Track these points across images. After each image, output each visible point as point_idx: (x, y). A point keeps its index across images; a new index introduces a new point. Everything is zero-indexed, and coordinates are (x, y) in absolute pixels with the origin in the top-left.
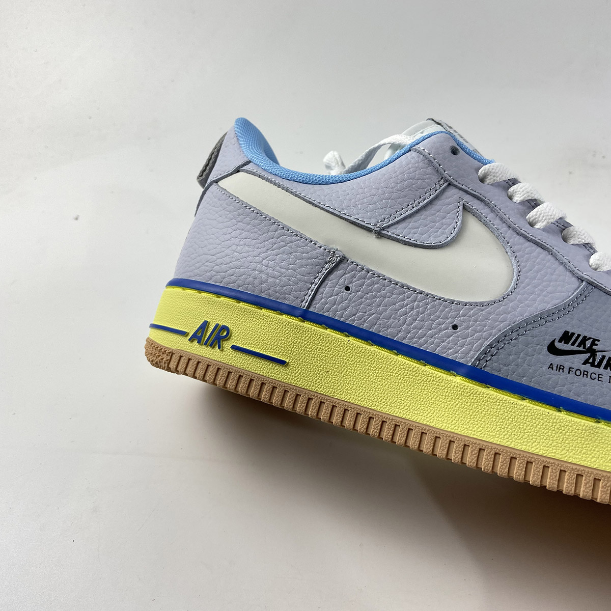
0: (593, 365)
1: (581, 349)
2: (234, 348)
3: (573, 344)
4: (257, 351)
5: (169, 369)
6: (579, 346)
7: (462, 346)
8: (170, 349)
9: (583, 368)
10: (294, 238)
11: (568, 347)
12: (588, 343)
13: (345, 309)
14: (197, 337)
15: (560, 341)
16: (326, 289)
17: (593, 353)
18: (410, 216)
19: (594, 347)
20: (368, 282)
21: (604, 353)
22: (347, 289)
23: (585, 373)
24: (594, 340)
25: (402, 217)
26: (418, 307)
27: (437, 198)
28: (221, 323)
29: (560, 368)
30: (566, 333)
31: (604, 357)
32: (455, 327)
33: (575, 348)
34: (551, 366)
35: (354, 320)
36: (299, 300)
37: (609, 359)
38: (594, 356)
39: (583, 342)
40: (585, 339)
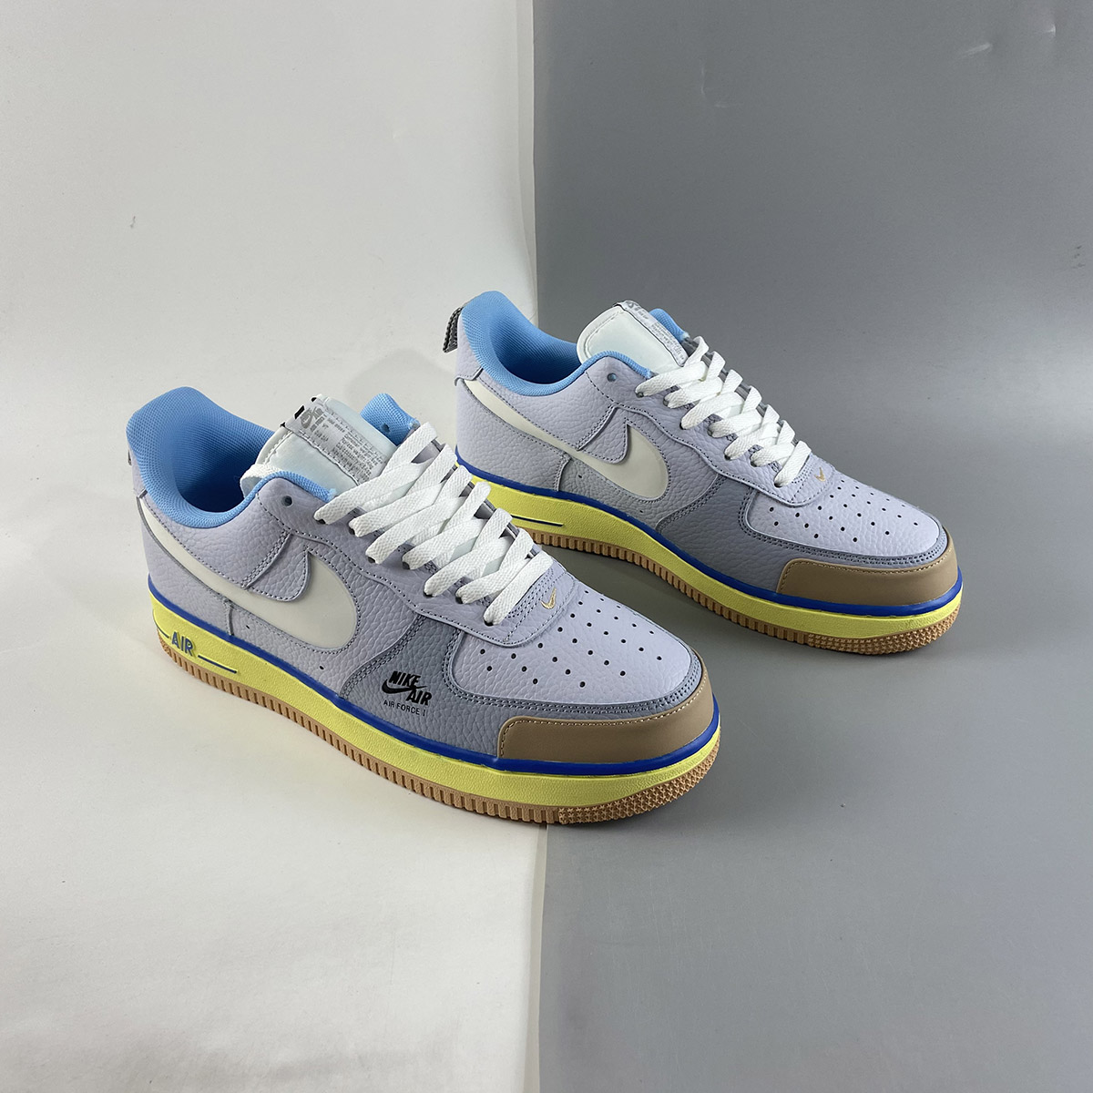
0: (413, 701)
1: (406, 686)
2: (200, 657)
3: (399, 683)
4: (215, 661)
6: (404, 684)
7: (331, 681)
9: (407, 703)
11: (395, 686)
12: (411, 681)
15: (390, 681)
16: (236, 624)
17: (413, 688)
18: (266, 573)
19: (415, 684)
20: (257, 625)
21: (422, 689)
22: (248, 627)
23: (408, 708)
25: (260, 574)
27: (284, 551)
29: (392, 704)
30: (395, 673)
31: (421, 692)
32: (321, 668)
33: (401, 687)
34: (386, 703)
37: (426, 693)
38: (414, 692)
39: (407, 681)
40: (409, 676)
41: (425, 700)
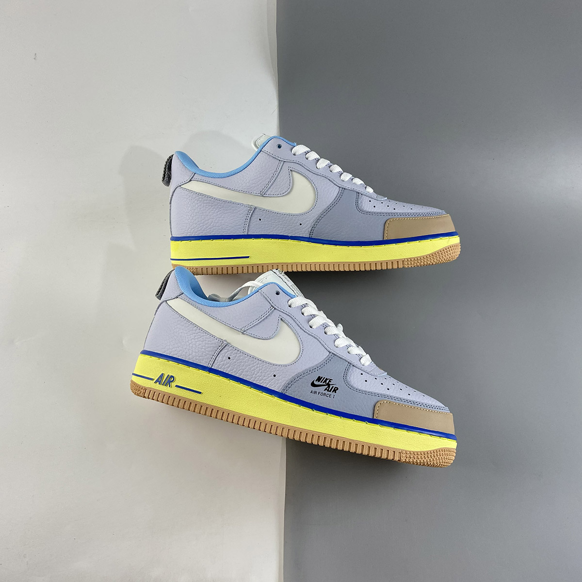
0: (328, 391)
1: (324, 384)
2: (177, 386)
3: (321, 382)
4: (188, 388)
5: (144, 397)
6: (324, 383)
7: (277, 384)
8: (144, 387)
9: (324, 392)
10: (204, 334)
11: (319, 383)
12: (327, 382)
13: (229, 367)
14: (158, 381)
15: (316, 381)
16: (219, 358)
17: (329, 385)
18: (257, 324)
19: (330, 383)
20: (238, 355)
21: (333, 385)
22: (229, 358)
23: (325, 394)
24: (331, 380)
26: (259, 367)
27: (269, 315)
28: (170, 374)
29: (315, 392)
30: (319, 377)
31: (333, 387)
32: (275, 376)
33: (322, 384)
34: (312, 392)
35: (232, 373)
36: (207, 363)
37: (335, 388)
38: (329, 387)
39: (325, 381)
40: (327, 379)
41: (335, 391)
